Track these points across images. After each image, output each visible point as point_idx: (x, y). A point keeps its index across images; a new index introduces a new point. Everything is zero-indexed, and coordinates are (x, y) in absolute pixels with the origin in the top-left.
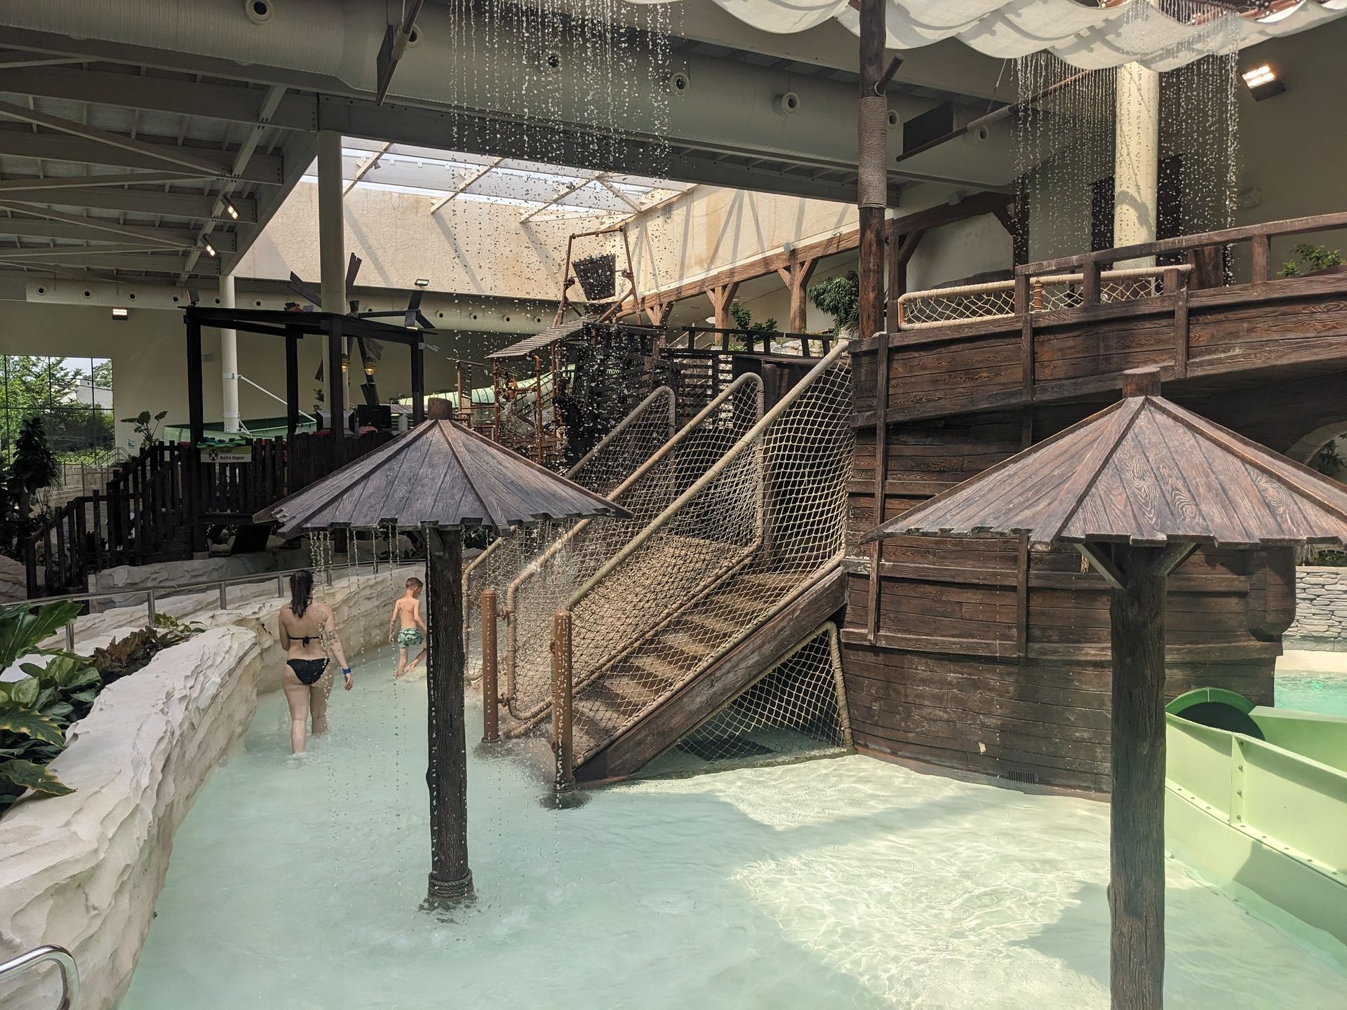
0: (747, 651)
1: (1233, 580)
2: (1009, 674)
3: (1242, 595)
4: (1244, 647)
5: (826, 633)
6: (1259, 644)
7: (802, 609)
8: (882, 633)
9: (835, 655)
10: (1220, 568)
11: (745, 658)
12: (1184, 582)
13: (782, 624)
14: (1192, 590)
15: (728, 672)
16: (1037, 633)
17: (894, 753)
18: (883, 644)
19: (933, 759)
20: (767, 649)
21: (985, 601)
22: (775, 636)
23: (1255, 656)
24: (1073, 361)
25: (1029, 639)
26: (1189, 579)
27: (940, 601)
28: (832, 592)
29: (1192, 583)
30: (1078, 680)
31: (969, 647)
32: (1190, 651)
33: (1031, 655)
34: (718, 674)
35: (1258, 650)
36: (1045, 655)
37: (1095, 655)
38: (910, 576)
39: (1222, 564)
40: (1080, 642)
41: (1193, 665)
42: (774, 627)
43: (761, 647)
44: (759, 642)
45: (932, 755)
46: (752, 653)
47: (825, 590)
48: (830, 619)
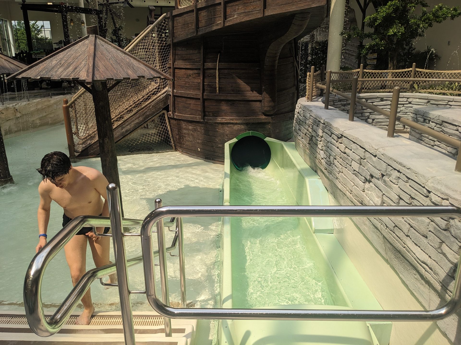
0: (133, 119)
1: (258, 96)
2: (202, 126)
3: (260, 101)
4: (260, 118)
5: (164, 114)
6: (264, 117)
7: (152, 106)
8: (176, 114)
9: (167, 121)
10: (255, 92)
11: (133, 121)
12: (244, 97)
13: (146, 111)
14: (245, 99)
15: (128, 125)
16: (207, 113)
17: (182, 151)
18: (175, 117)
19: (190, 153)
20: (141, 119)
21: (195, 103)
22: (143, 115)
23: (263, 121)
24: (206, 20)
25: (205, 115)
26: (245, 96)
27: (186, 103)
28: (163, 100)
29: (246, 97)
30: (218, 129)
31: (192, 118)
32: (244, 120)
33: (206, 121)
34: (124, 126)
35: (264, 119)
36: (209, 120)
37: (220, 121)
38: (179, 95)
39: (255, 91)
40: (217, 116)
41: (247, 124)
42: (143, 111)
43: (138, 118)
44: (138, 116)
45: (189, 152)
46: (136, 119)
47: (160, 99)
48: (164, 109)
